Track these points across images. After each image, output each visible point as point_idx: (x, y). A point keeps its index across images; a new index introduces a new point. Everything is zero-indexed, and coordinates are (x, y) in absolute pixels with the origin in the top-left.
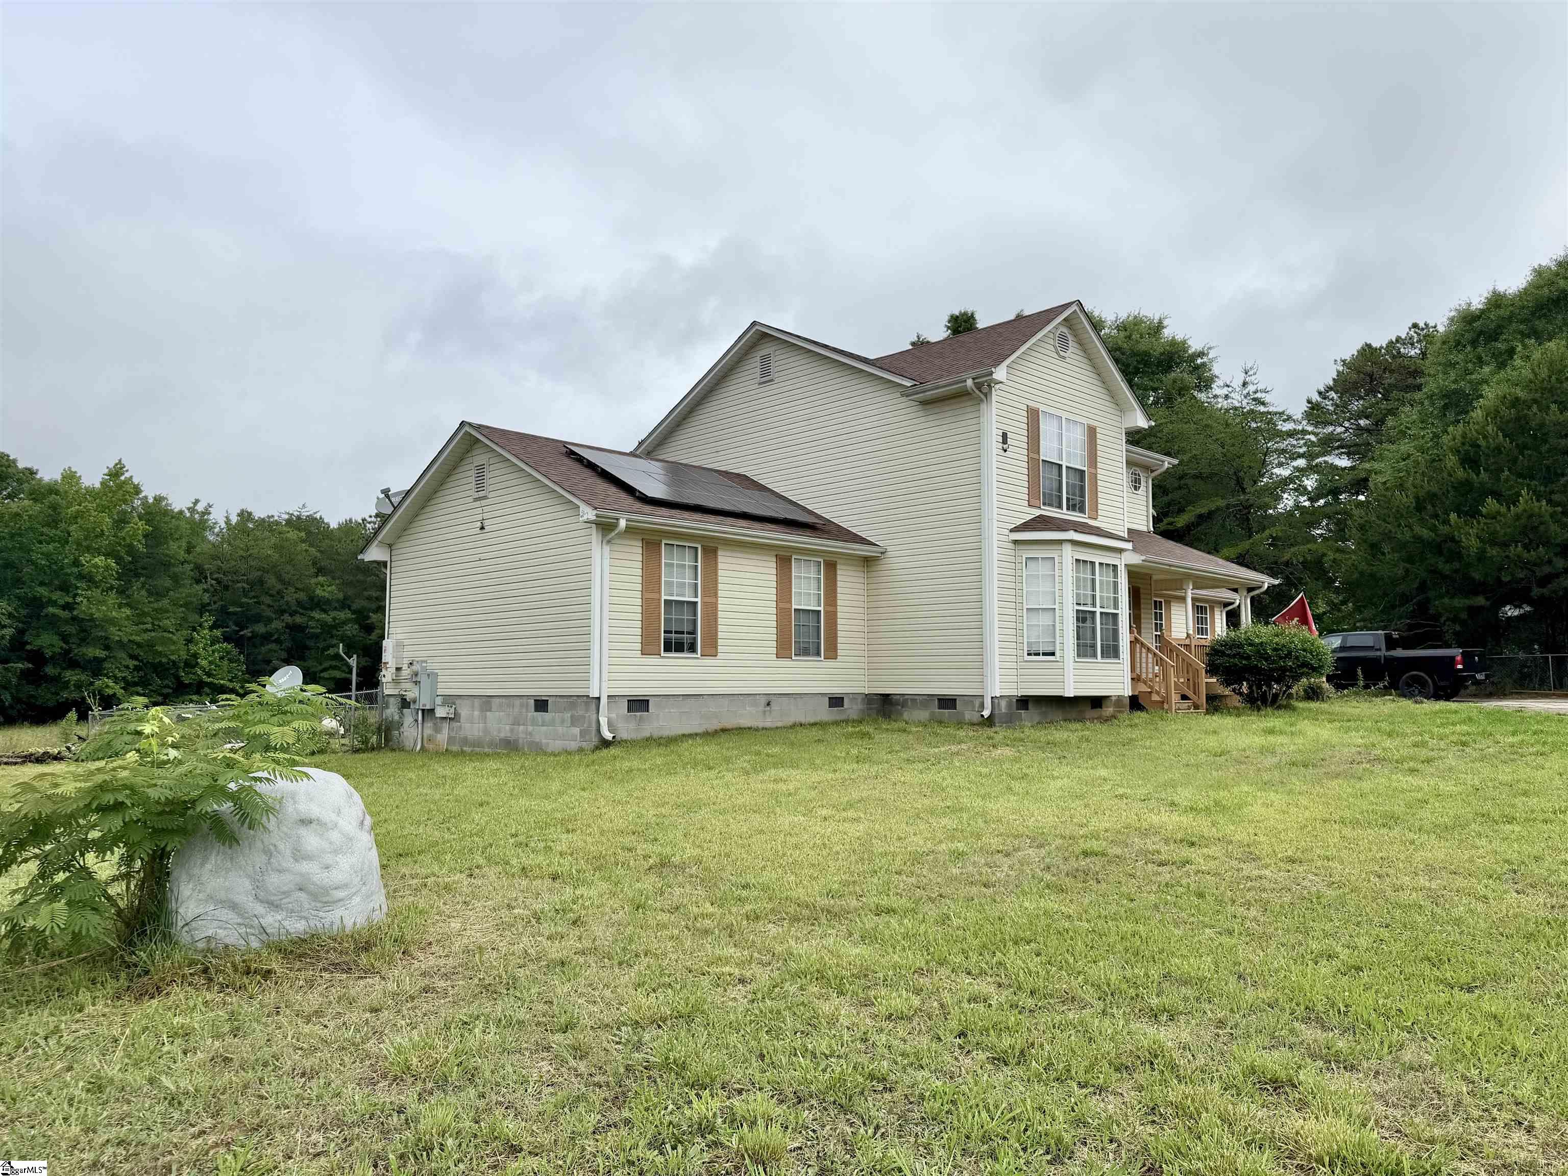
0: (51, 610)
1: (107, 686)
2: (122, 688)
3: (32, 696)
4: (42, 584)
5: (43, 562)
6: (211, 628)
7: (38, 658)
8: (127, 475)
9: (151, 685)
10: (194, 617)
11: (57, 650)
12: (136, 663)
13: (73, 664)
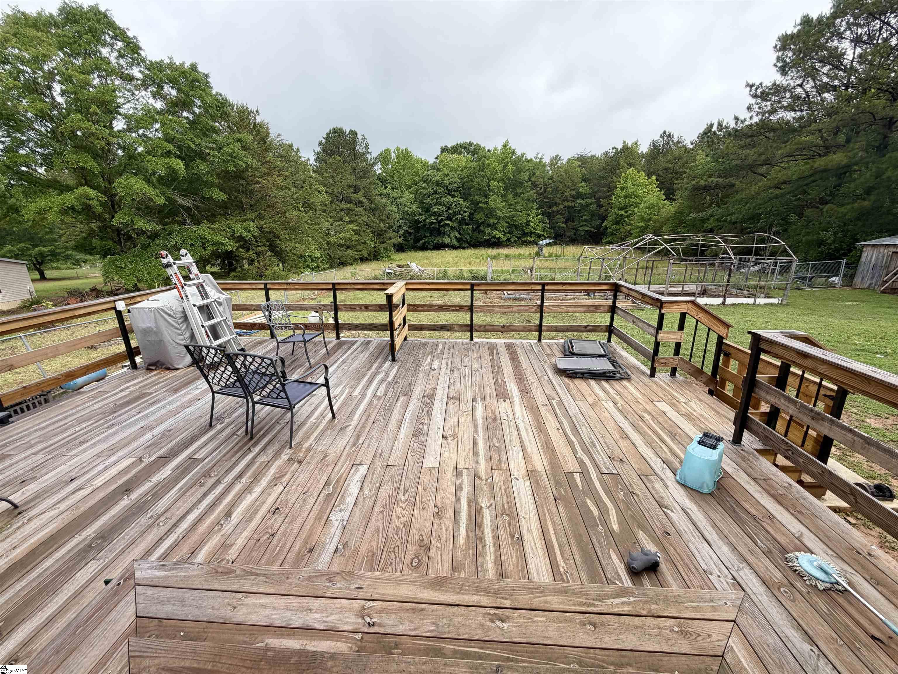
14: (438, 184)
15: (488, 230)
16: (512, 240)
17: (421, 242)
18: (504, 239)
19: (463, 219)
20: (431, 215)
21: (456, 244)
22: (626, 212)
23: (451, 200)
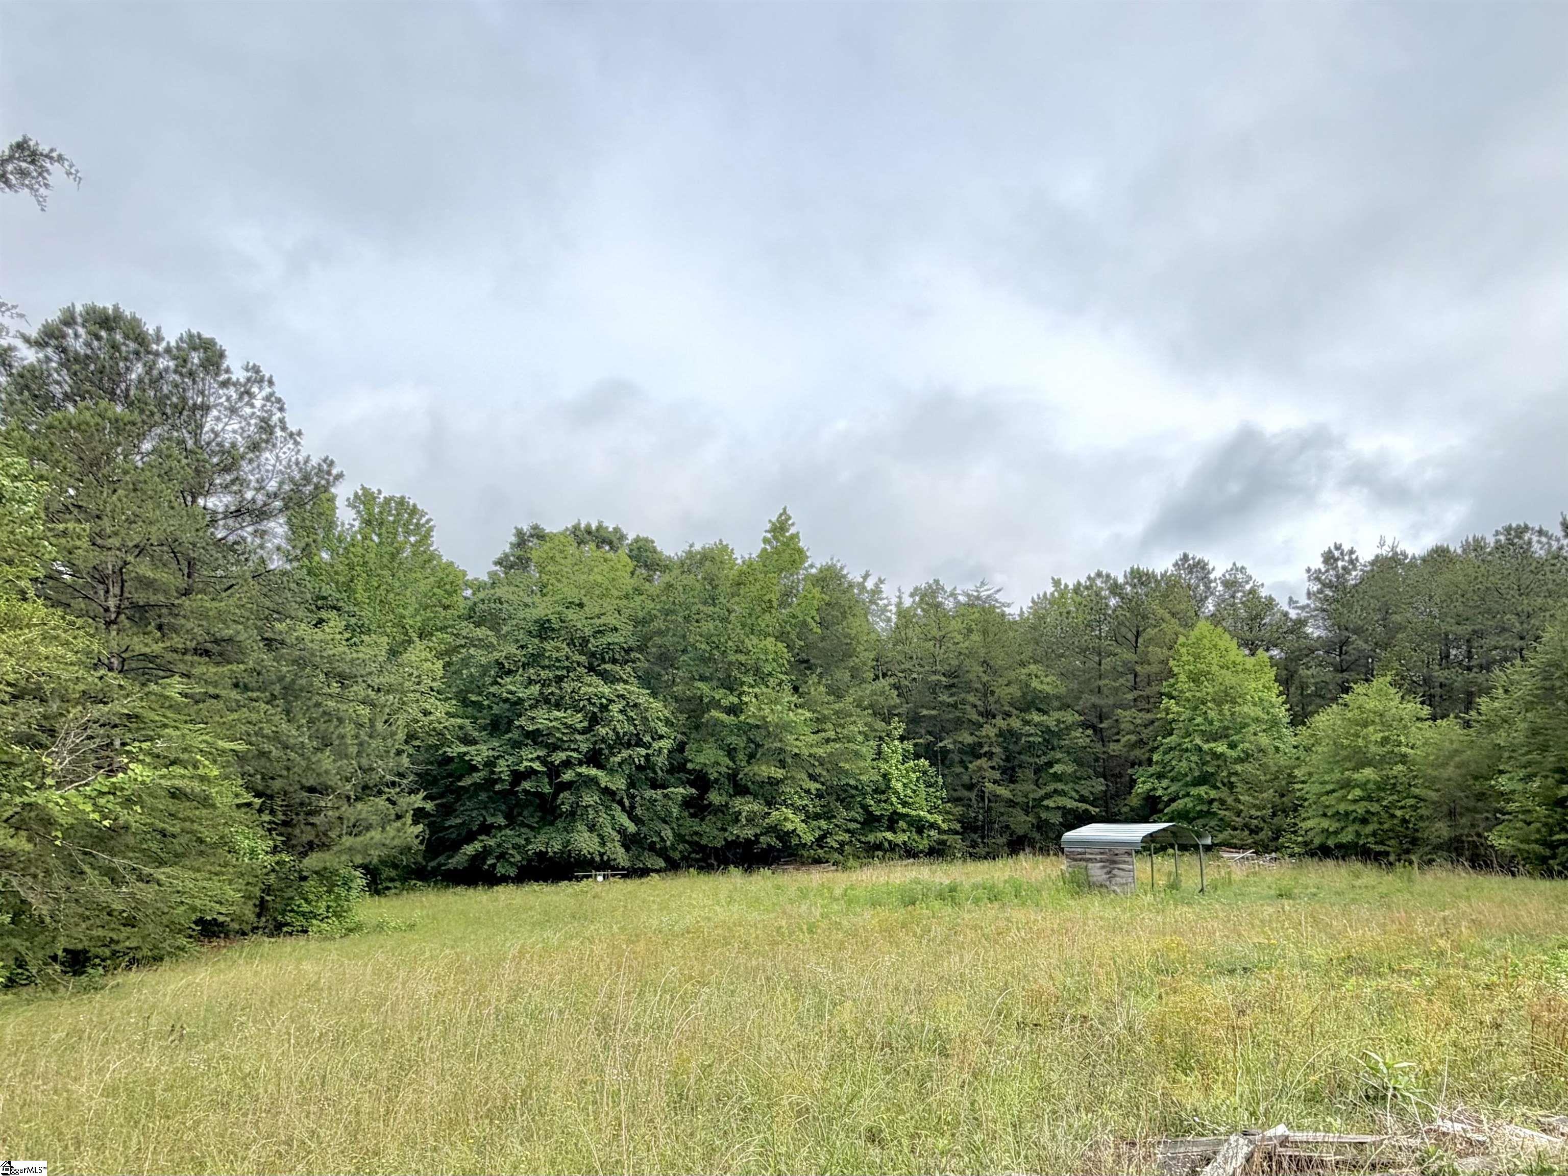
0: (715, 713)
1: (786, 819)
2: (803, 821)
3: (696, 833)
4: (702, 678)
5: (703, 647)
6: (902, 739)
7: (701, 781)
8: (793, 530)
9: (835, 817)
10: (880, 725)
11: (724, 770)
12: (819, 786)
13: (741, 790)
14: (544, 629)
15: (747, 806)
16: (831, 841)
17: (470, 849)
18: (808, 838)
19: (648, 765)
20: (517, 745)
21: (621, 856)
22: (1232, 746)
23: (606, 690)
